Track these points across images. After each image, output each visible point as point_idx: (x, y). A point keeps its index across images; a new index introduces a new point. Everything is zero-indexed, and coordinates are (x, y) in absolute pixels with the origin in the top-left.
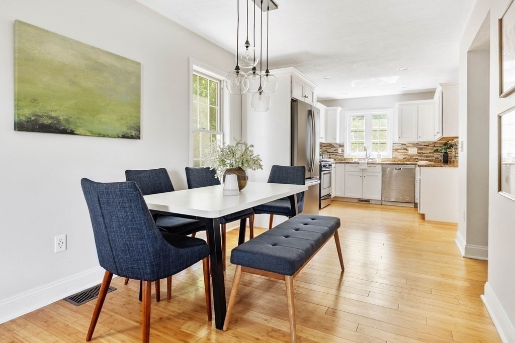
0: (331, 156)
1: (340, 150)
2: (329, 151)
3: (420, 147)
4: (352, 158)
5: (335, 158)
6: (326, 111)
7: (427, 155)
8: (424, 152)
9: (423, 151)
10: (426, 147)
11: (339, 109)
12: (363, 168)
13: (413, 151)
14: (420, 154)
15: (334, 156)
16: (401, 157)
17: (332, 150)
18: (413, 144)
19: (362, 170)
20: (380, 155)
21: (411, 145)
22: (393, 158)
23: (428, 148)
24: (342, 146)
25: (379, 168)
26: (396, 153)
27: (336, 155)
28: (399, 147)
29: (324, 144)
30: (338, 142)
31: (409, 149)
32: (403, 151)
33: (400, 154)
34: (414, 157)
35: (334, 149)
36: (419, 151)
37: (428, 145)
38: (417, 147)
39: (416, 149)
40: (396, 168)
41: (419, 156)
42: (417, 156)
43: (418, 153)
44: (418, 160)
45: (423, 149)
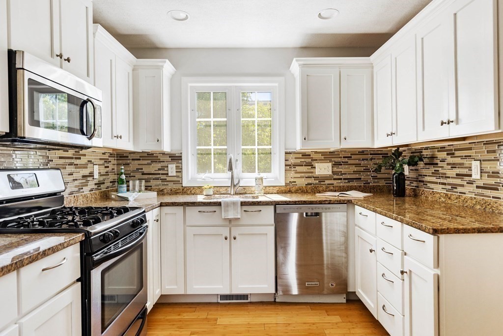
0: (153, 183)
1: (172, 169)
2: (145, 170)
3: (336, 160)
4: (200, 187)
5: (162, 187)
6: (135, 69)
7: (349, 177)
8: (343, 171)
9: (342, 169)
10: (346, 160)
11: (167, 68)
12: (231, 216)
13: (324, 169)
14: (337, 174)
15: (160, 182)
16: (302, 182)
17: (154, 168)
18: (323, 154)
19: (228, 223)
20: (262, 179)
21: (319, 156)
22: (287, 185)
23: (350, 162)
24: (176, 158)
25: (268, 214)
26: (292, 174)
27: (164, 180)
28: (299, 161)
29: (134, 153)
30: (167, 148)
31: (316, 165)
32: (304, 169)
33: (299, 175)
34: (327, 182)
35: (159, 165)
36: (335, 169)
37: (351, 157)
38: (331, 161)
39: (330, 165)
40: (306, 214)
41: (335, 179)
42: (331, 179)
43: (333, 172)
44: (334, 187)
45: (341, 165)
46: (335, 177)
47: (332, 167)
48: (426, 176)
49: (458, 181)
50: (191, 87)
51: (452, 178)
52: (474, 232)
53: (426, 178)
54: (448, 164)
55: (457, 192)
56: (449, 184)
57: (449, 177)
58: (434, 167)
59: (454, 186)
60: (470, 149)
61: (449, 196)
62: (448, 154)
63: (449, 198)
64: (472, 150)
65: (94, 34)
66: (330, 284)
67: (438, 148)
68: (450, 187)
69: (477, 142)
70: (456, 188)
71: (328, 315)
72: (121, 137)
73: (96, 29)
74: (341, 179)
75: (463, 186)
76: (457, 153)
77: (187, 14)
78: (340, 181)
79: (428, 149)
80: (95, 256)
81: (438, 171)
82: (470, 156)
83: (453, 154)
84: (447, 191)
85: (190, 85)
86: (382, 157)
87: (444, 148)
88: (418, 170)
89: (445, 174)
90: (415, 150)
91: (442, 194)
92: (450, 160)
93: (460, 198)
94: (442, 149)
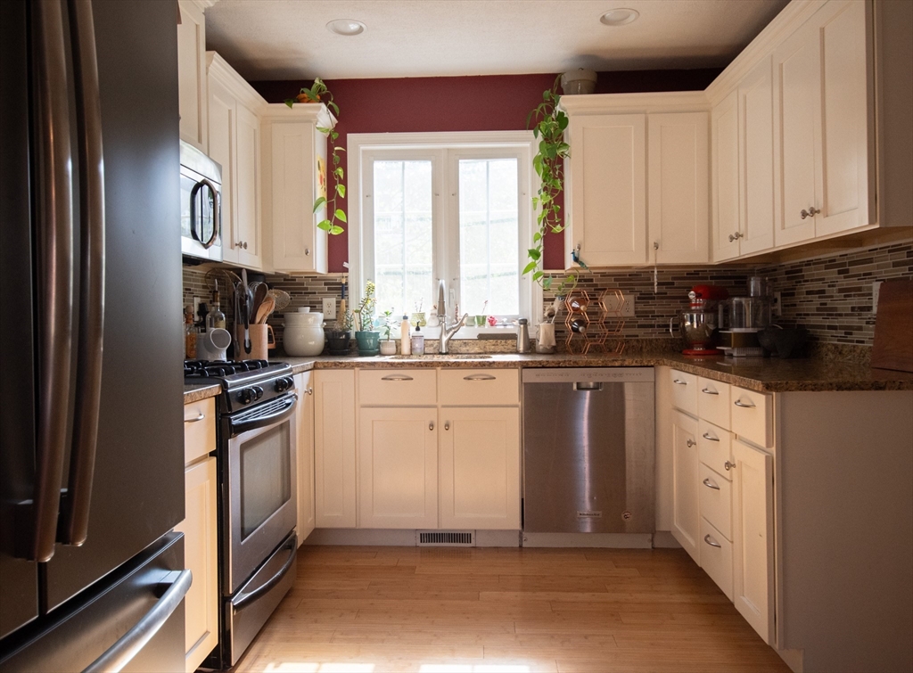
1: (329, 307)
3: (643, 289)
6: (264, 122)
8: (657, 310)
9: (655, 306)
13: (618, 304)
14: (646, 317)
18: (618, 277)
21: (610, 282)
24: (338, 287)
34: (623, 332)
35: (306, 300)
36: (641, 307)
37: (673, 283)
38: (632, 291)
39: (631, 298)
40: (578, 384)
41: (640, 326)
42: (634, 327)
43: (636, 312)
44: (638, 341)
45: (654, 298)
46: (642, 321)
47: (636, 303)
48: (808, 315)
49: (855, 321)
50: (363, 151)
51: (846, 315)
52: (832, 389)
53: (808, 318)
54: (841, 291)
55: (852, 341)
56: (842, 328)
57: (840, 315)
58: (819, 297)
59: (849, 330)
60: (870, 261)
61: (840, 348)
62: (840, 272)
63: (840, 353)
64: (872, 262)
65: (207, 68)
66: (623, 515)
67: (825, 262)
68: (841, 333)
69: (880, 248)
70: (851, 334)
71: (616, 567)
72: (245, 246)
73: (210, 60)
74: (652, 326)
75: (860, 328)
76: (854, 269)
77: (361, 24)
78: (650, 330)
79: (810, 265)
80: (236, 419)
81: (825, 304)
82: (870, 274)
83: (847, 271)
84: (839, 340)
85: (362, 148)
86: (736, 283)
87: (834, 260)
88: (795, 305)
89: (835, 309)
90: (792, 267)
91: (829, 346)
92: (844, 282)
93: (854, 351)
94: (831, 263)
